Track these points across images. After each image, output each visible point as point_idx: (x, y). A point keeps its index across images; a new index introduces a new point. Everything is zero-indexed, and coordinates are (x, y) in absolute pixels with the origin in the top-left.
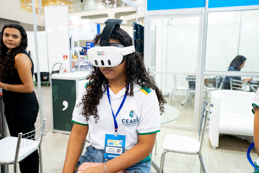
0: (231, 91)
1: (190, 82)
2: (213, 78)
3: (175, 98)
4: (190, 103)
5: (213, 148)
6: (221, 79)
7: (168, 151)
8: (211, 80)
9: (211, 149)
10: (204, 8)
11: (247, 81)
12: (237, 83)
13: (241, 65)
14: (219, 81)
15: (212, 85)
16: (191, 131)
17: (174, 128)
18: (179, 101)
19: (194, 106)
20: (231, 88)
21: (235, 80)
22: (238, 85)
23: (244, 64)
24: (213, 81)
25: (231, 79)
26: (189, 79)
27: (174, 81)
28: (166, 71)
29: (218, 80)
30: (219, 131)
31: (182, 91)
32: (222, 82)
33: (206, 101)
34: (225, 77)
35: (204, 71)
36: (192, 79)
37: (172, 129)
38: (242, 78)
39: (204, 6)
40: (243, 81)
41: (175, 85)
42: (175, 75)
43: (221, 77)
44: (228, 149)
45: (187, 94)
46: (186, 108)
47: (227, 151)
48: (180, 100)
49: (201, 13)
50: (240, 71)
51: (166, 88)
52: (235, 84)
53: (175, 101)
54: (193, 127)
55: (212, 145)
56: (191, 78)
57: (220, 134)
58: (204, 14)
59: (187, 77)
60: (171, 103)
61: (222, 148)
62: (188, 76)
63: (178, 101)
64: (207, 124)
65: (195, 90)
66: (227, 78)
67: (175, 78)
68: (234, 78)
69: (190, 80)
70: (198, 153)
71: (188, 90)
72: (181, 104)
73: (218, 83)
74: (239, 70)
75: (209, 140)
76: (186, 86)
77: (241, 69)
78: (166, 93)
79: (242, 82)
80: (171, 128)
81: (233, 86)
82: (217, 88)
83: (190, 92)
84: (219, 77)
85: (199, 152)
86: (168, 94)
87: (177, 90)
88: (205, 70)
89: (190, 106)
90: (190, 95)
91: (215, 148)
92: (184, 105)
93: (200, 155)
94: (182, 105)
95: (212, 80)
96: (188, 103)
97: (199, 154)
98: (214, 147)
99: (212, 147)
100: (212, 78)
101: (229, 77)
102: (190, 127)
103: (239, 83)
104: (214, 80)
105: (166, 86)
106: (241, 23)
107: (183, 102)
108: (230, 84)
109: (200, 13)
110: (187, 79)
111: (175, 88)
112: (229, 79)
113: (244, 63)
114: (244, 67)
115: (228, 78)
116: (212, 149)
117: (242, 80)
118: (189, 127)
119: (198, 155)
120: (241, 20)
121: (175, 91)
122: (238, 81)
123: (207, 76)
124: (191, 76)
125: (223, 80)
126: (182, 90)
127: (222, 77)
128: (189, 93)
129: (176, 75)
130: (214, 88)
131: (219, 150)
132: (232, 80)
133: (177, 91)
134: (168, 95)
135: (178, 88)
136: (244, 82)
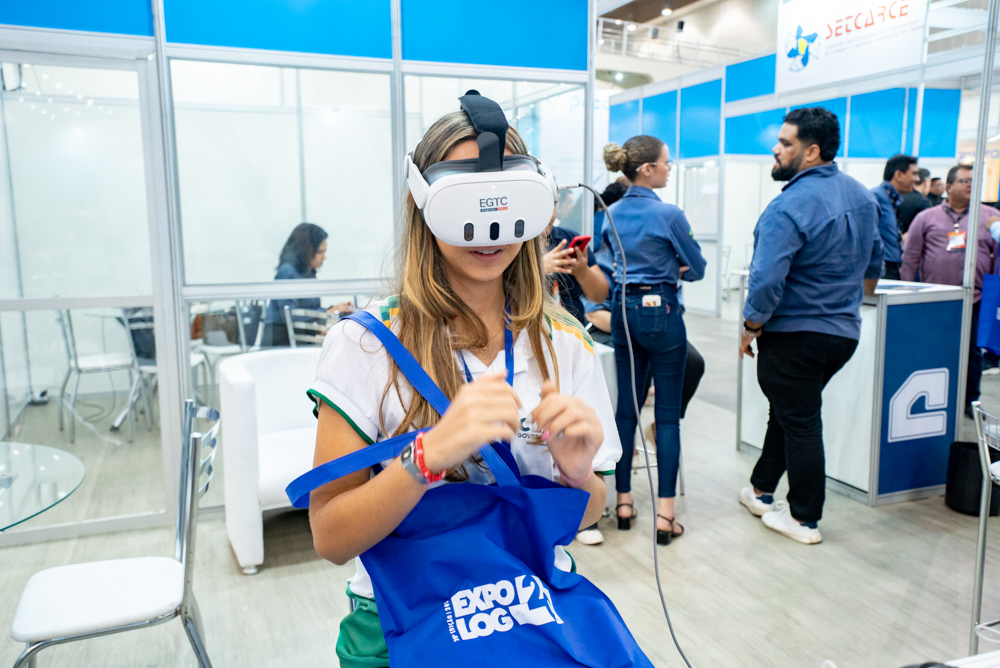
0: (292, 352)
1: (134, 333)
2: (227, 310)
3: (74, 405)
4: (144, 419)
5: (246, 571)
6: (256, 310)
7: (43, 643)
8: (219, 315)
9: (238, 578)
10: (151, 38)
11: (337, 312)
12: (311, 320)
13: (314, 255)
14: (248, 321)
15: (222, 335)
16: (156, 528)
17: (81, 537)
18: (98, 414)
19: (158, 429)
20: (293, 342)
21: (300, 312)
22: (315, 326)
23: (323, 252)
24: (228, 321)
25: (286, 307)
26: (131, 321)
27: (65, 336)
28: (22, 295)
29: (245, 315)
30: (260, 502)
31: (106, 373)
32: (262, 320)
33: (192, 403)
34: (268, 302)
35: (184, 285)
36: (142, 320)
37: (73, 543)
38: (324, 304)
39: (151, 32)
40: (329, 312)
41: (71, 354)
42: (64, 312)
43: (254, 303)
44: (297, 562)
45: (132, 383)
46: (131, 442)
47: (295, 567)
48: (103, 410)
49: (140, 59)
50: (314, 277)
51: (28, 368)
52: (302, 325)
53: (79, 419)
54: (162, 511)
55: (242, 563)
56: (139, 315)
57: (265, 513)
58: (155, 63)
59: (120, 314)
60: (62, 429)
61: (278, 564)
62: (126, 311)
63: (95, 419)
64: (201, 488)
65: (155, 364)
66: (277, 305)
67: (66, 321)
68: (297, 304)
69: (136, 326)
70: (177, 613)
71: (133, 365)
72: (109, 427)
73: (246, 326)
74: (313, 274)
75: (231, 547)
76: (124, 353)
77: (318, 270)
78: (32, 393)
79: (322, 315)
80: (66, 539)
81: (297, 331)
82: (245, 347)
83: (141, 372)
84: (248, 303)
85: (181, 606)
86: (44, 394)
87: (80, 371)
88: (189, 281)
89: (150, 430)
90: (141, 385)
91: (253, 571)
92: (122, 428)
93: (190, 614)
94: (114, 429)
95: (226, 315)
96: (137, 420)
97: (183, 612)
98: (248, 567)
99: (240, 570)
100: (222, 311)
101: (281, 300)
102: (151, 513)
103: (317, 320)
104: (231, 318)
105: (28, 361)
106: (299, 110)
107: (115, 419)
108: (284, 326)
109: (138, 59)
110: (120, 320)
111: (73, 363)
112: (283, 307)
113: (321, 248)
114: (325, 262)
115: (280, 304)
116: (244, 577)
117: (325, 310)
118: (148, 517)
119: (179, 617)
120: (299, 101)
121: (74, 375)
122: (311, 313)
123: (203, 302)
124: (136, 310)
125: (264, 315)
126: (109, 370)
127: (261, 303)
128: (136, 377)
129: (68, 311)
130: (235, 348)
131: (267, 573)
132: (290, 310)
133: (82, 375)
134: (45, 398)
135: (84, 363)
136: (330, 317)
